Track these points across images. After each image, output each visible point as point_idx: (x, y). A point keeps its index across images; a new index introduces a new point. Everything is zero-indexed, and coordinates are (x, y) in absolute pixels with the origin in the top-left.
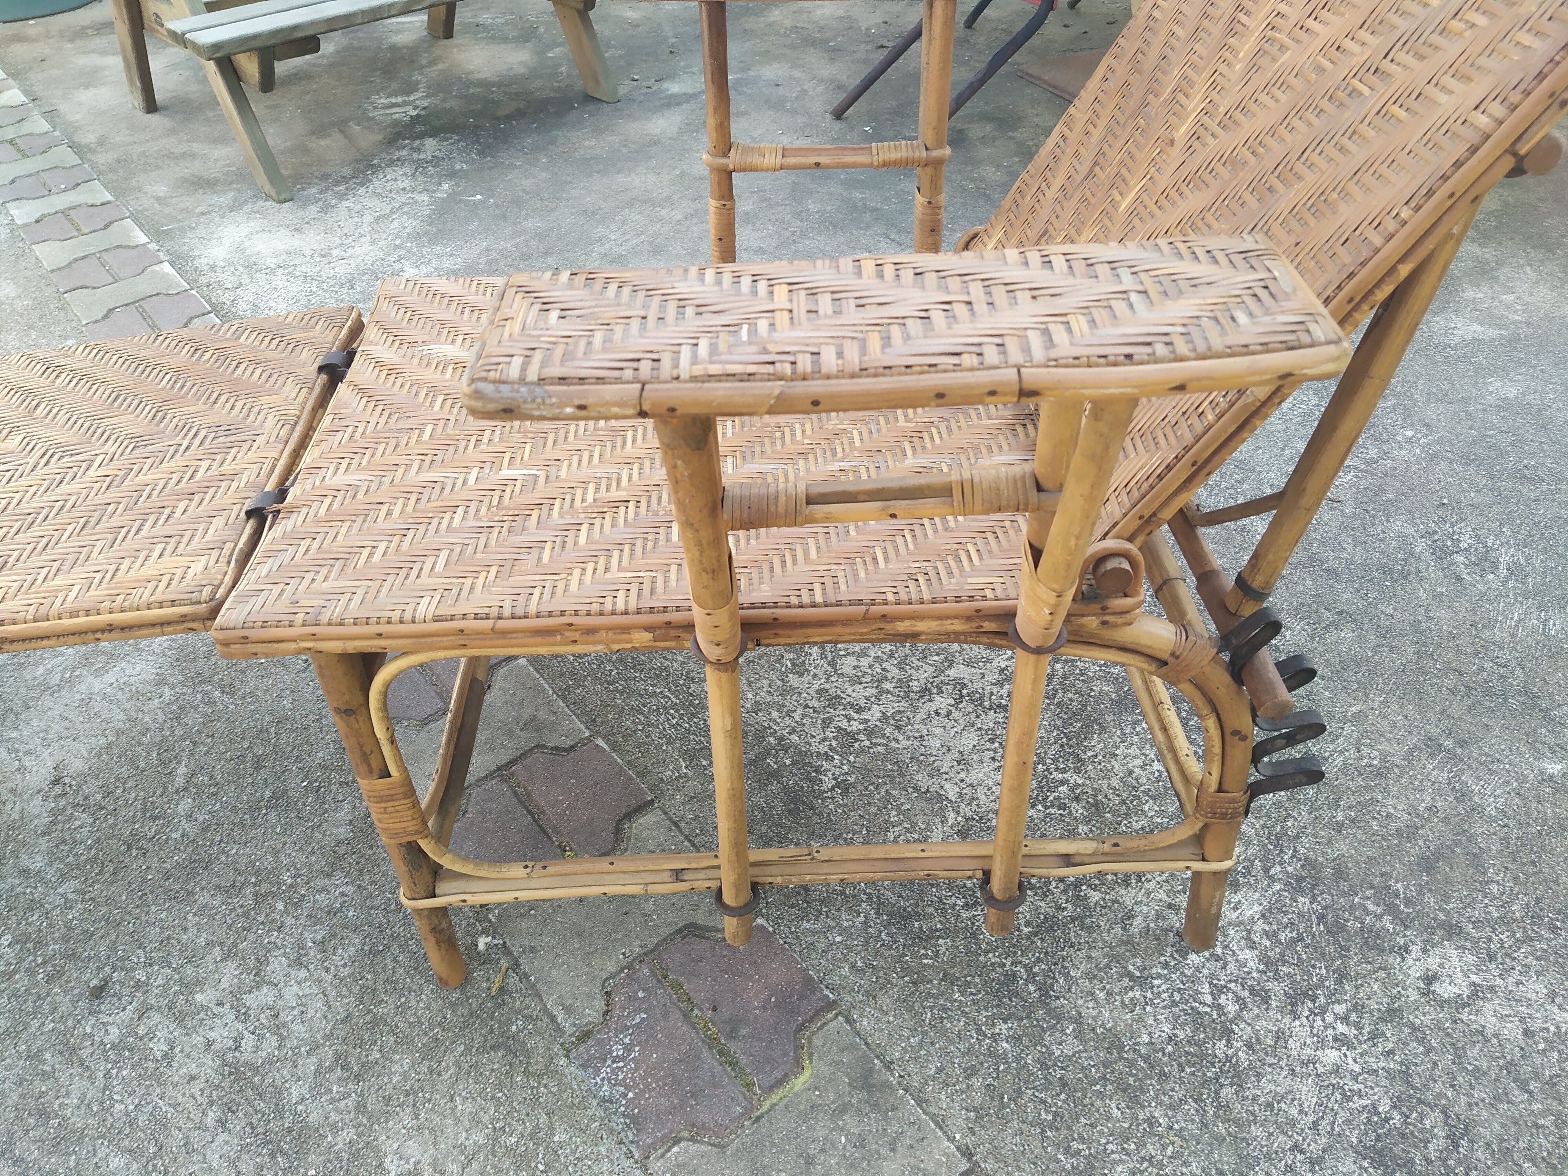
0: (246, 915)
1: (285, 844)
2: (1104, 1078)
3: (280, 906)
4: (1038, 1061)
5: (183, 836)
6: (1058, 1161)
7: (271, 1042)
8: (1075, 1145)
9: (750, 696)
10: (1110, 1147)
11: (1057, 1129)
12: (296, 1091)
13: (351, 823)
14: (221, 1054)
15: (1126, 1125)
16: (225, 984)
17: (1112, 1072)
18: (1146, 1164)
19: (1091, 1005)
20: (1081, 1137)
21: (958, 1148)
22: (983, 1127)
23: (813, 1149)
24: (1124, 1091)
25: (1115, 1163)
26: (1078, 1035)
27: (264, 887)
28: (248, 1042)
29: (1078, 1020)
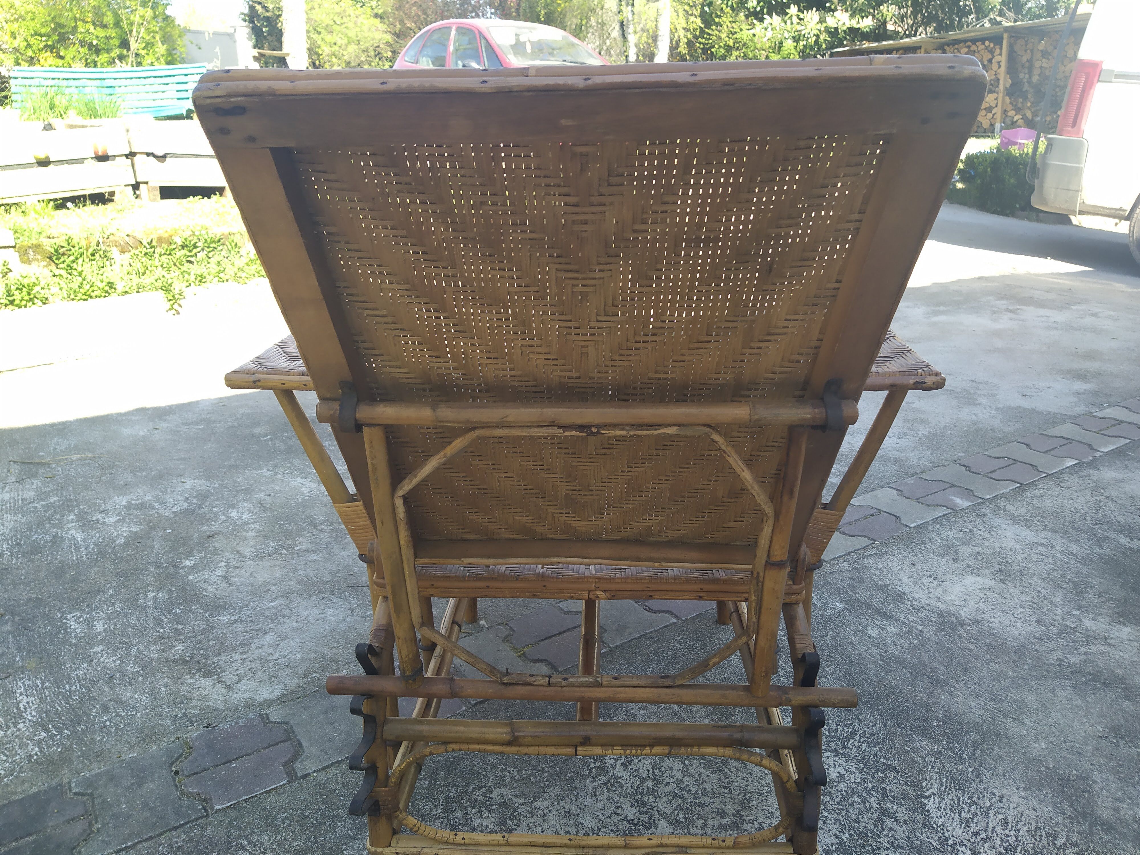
2: (317, 842)
4: (339, 815)
6: (284, 813)
8: (288, 822)
10: (279, 837)
11: (299, 816)
15: (287, 847)
17: (317, 847)
18: (262, 850)
19: (361, 846)
20: (290, 825)
21: (309, 774)
22: (315, 785)
23: (336, 725)
24: (305, 851)
25: (271, 837)
26: (346, 836)
29: (354, 838)
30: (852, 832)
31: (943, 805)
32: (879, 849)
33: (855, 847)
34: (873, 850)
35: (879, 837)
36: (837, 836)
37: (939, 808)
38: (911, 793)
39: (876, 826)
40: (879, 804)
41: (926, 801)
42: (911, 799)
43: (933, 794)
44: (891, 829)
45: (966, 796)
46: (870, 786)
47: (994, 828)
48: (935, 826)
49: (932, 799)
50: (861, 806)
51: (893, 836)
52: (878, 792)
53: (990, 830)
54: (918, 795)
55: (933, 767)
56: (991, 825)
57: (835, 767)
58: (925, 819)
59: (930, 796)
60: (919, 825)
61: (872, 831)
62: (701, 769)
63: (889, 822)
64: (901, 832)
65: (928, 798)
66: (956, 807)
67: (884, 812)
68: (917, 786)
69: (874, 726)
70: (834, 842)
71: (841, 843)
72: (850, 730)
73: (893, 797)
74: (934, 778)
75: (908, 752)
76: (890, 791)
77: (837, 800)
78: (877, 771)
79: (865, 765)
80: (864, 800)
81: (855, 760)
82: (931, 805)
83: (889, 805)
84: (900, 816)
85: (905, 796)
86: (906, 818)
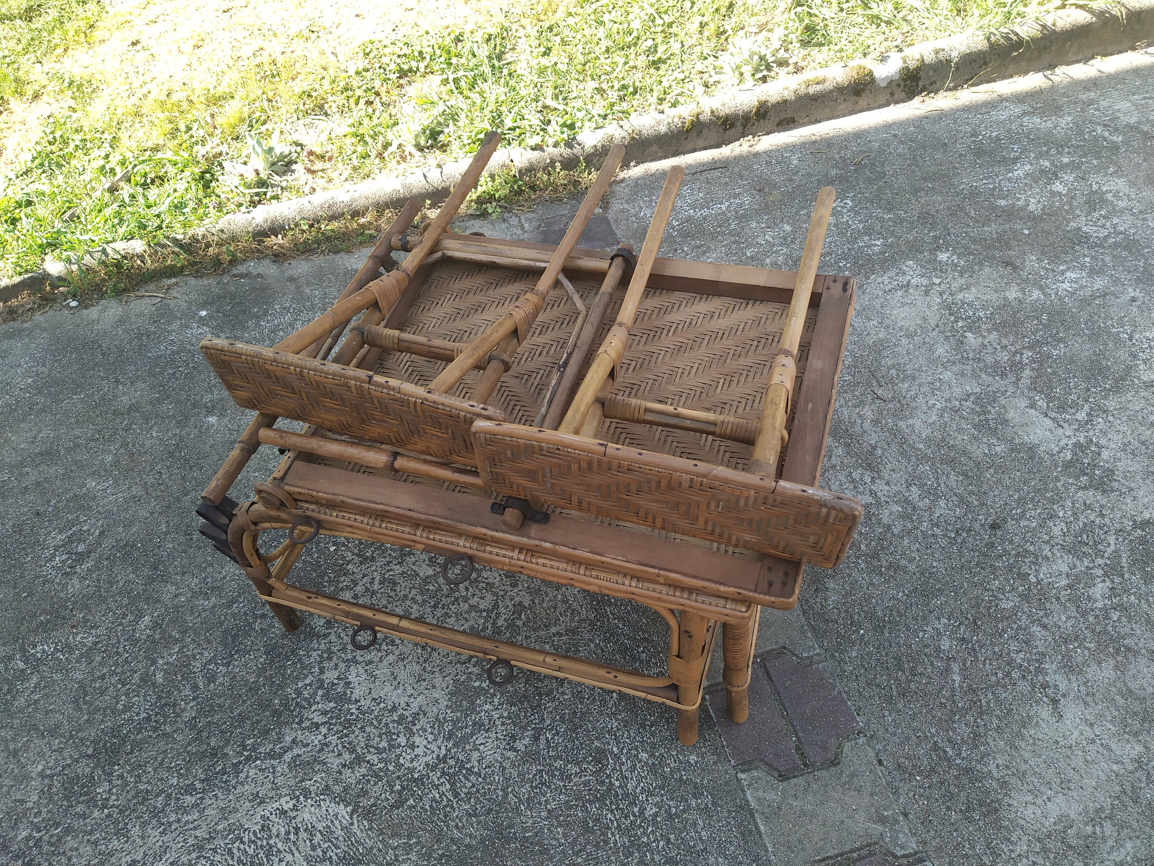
0: (883, 549)
1: (868, 588)
3: (863, 547)
5: (939, 619)
7: (856, 475)
9: (559, 596)
12: (840, 451)
13: (827, 589)
14: (880, 477)
16: (887, 512)
27: (875, 563)
28: (868, 479)
30: (354, 717)
31: (337, 823)
32: (329, 730)
33: (340, 710)
34: (331, 724)
35: (338, 738)
36: (357, 701)
37: (336, 816)
38: (364, 802)
39: (350, 743)
40: (368, 762)
41: (349, 809)
42: (359, 796)
43: (352, 824)
44: (340, 755)
45: (335, 858)
46: (391, 768)
47: (293, 855)
48: (322, 797)
49: (348, 818)
50: (374, 743)
51: (333, 751)
52: (380, 769)
53: (293, 848)
54: (359, 807)
55: (380, 850)
56: (296, 854)
57: (425, 747)
58: (333, 793)
59: (351, 818)
60: (331, 783)
61: (347, 736)
62: (472, 622)
63: (347, 757)
64: (334, 763)
65: (352, 815)
66: (328, 834)
67: (359, 760)
68: (368, 814)
69: (457, 826)
70: (353, 695)
71: (349, 701)
72: (463, 795)
73: (368, 781)
74: (367, 841)
75: (409, 837)
76: (376, 783)
77: (391, 725)
78: (403, 788)
79: (415, 780)
80: (379, 751)
81: (424, 772)
82: (343, 811)
83: (363, 771)
84: (347, 772)
85: (364, 793)
86: (343, 777)
